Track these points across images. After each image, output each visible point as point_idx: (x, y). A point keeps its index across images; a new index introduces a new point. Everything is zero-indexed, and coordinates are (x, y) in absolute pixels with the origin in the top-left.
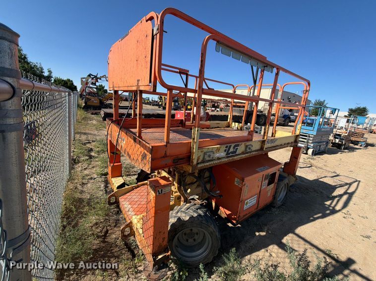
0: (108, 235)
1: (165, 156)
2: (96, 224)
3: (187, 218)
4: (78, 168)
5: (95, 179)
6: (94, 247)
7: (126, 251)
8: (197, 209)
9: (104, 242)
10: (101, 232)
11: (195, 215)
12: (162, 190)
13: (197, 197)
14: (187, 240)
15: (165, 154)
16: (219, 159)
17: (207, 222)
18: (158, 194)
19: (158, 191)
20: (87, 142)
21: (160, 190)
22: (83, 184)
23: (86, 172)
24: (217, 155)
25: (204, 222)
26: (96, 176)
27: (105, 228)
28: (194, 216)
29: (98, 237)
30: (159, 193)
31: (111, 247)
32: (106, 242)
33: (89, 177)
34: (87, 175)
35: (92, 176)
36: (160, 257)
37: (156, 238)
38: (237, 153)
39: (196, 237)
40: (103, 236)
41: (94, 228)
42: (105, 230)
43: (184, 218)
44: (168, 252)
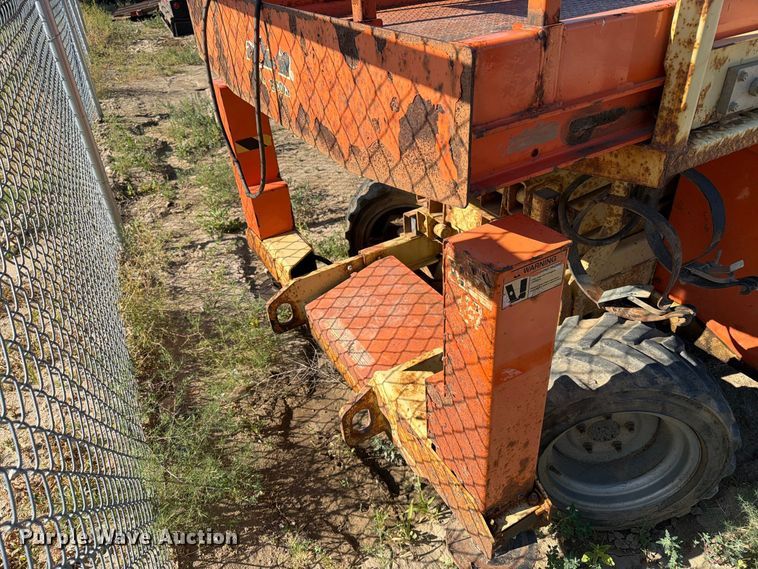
0: (293, 423)
1: (538, 106)
2: (249, 390)
3: (602, 379)
4: (143, 210)
5: (203, 246)
6: (262, 463)
7: (365, 475)
8: (638, 342)
9: (288, 446)
10: (269, 415)
11: (635, 365)
12: (524, 283)
13: (646, 294)
14: (588, 448)
18: (506, 303)
19: (510, 288)
20: (146, 120)
21: (517, 285)
22: (172, 264)
23: (171, 225)
25: (677, 391)
26: (205, 238)
27: (280, 403)
29: (266, 432)
30: (513, 298)
31: (312, 462)
32: (292, 446)
33: (183, 242)
34: (178, 236)
35: (193, 237)
36: (512, 519)
37: (496, 464)
40: (278, 428)
41: (244, 404)
42: (280, 408)
43: (585, 378)
44: (540, 502)
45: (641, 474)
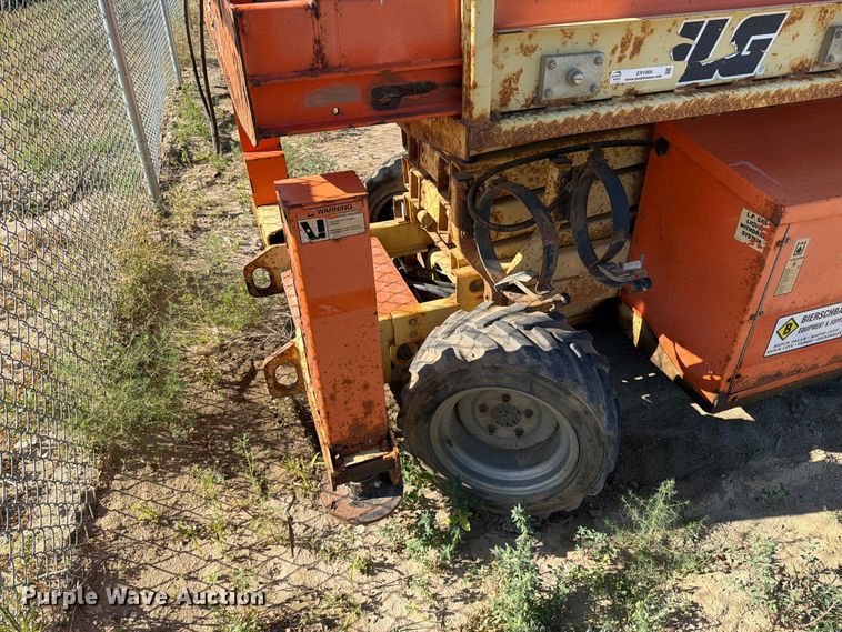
0: (253, 382)
1: (320, 66)
2: (222, 348)
3: (479, 353)
4: (192, 177)
5: (233, 216)
6: (209, 410)
7: (298, 433)
8: (528, 327)
9: (239, 399)
10: (233, 371)
11: (513, 345)
12: (320, 224)
13: (527, 278)
14: (492, 430)
15: (319, 53)
16: (633, 95)
17: (559, 374)
18: (305, 239)
19: (305, 226)
20: (223, 92)
22: (196, 229)
23: (212, 195)
24: (628, 76)
25: (543, 373)
26: (238, 209)
27: (248, 363)
28: (507, 349)
29: (222, 384)
30: (311, 235)
31: (257, 417)
32: (244, 400)
33: (218, 210)
34: (213, 204)
35: (227, 208)
36: (358, 459)
38: (758, 72)
39: (526, 424)
40: (237, 383)
41: (213, 360)
42: (246, 366)
43: (466, 352)
44: (391, 449)
45: (537, 464)
